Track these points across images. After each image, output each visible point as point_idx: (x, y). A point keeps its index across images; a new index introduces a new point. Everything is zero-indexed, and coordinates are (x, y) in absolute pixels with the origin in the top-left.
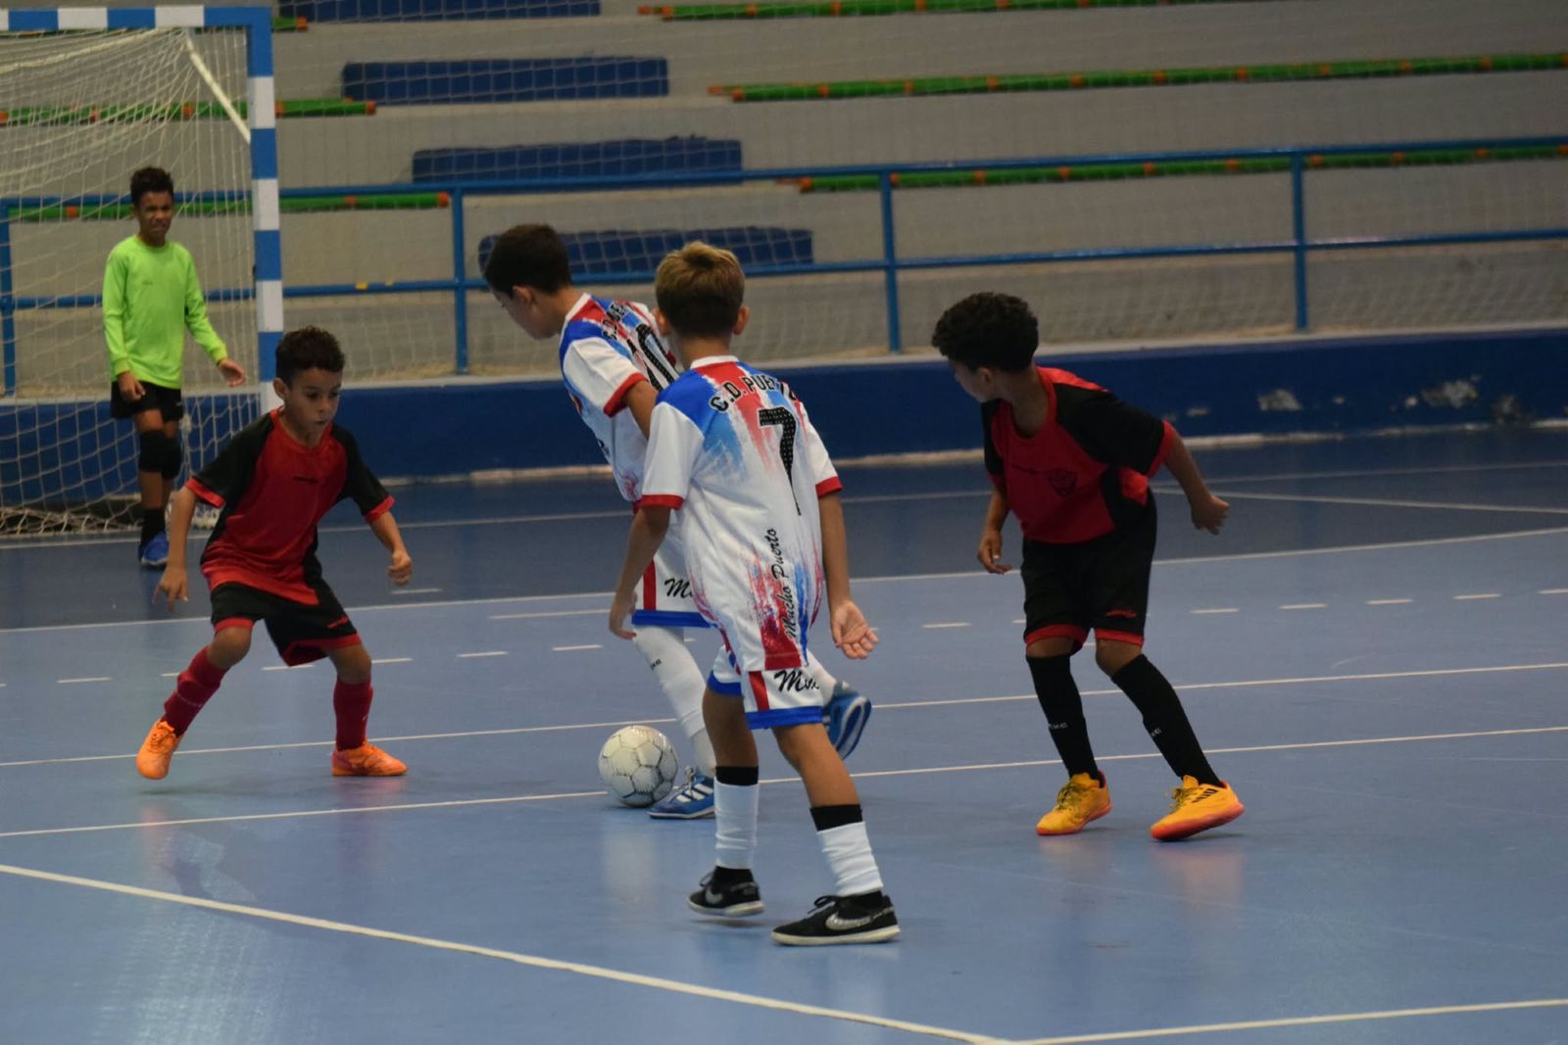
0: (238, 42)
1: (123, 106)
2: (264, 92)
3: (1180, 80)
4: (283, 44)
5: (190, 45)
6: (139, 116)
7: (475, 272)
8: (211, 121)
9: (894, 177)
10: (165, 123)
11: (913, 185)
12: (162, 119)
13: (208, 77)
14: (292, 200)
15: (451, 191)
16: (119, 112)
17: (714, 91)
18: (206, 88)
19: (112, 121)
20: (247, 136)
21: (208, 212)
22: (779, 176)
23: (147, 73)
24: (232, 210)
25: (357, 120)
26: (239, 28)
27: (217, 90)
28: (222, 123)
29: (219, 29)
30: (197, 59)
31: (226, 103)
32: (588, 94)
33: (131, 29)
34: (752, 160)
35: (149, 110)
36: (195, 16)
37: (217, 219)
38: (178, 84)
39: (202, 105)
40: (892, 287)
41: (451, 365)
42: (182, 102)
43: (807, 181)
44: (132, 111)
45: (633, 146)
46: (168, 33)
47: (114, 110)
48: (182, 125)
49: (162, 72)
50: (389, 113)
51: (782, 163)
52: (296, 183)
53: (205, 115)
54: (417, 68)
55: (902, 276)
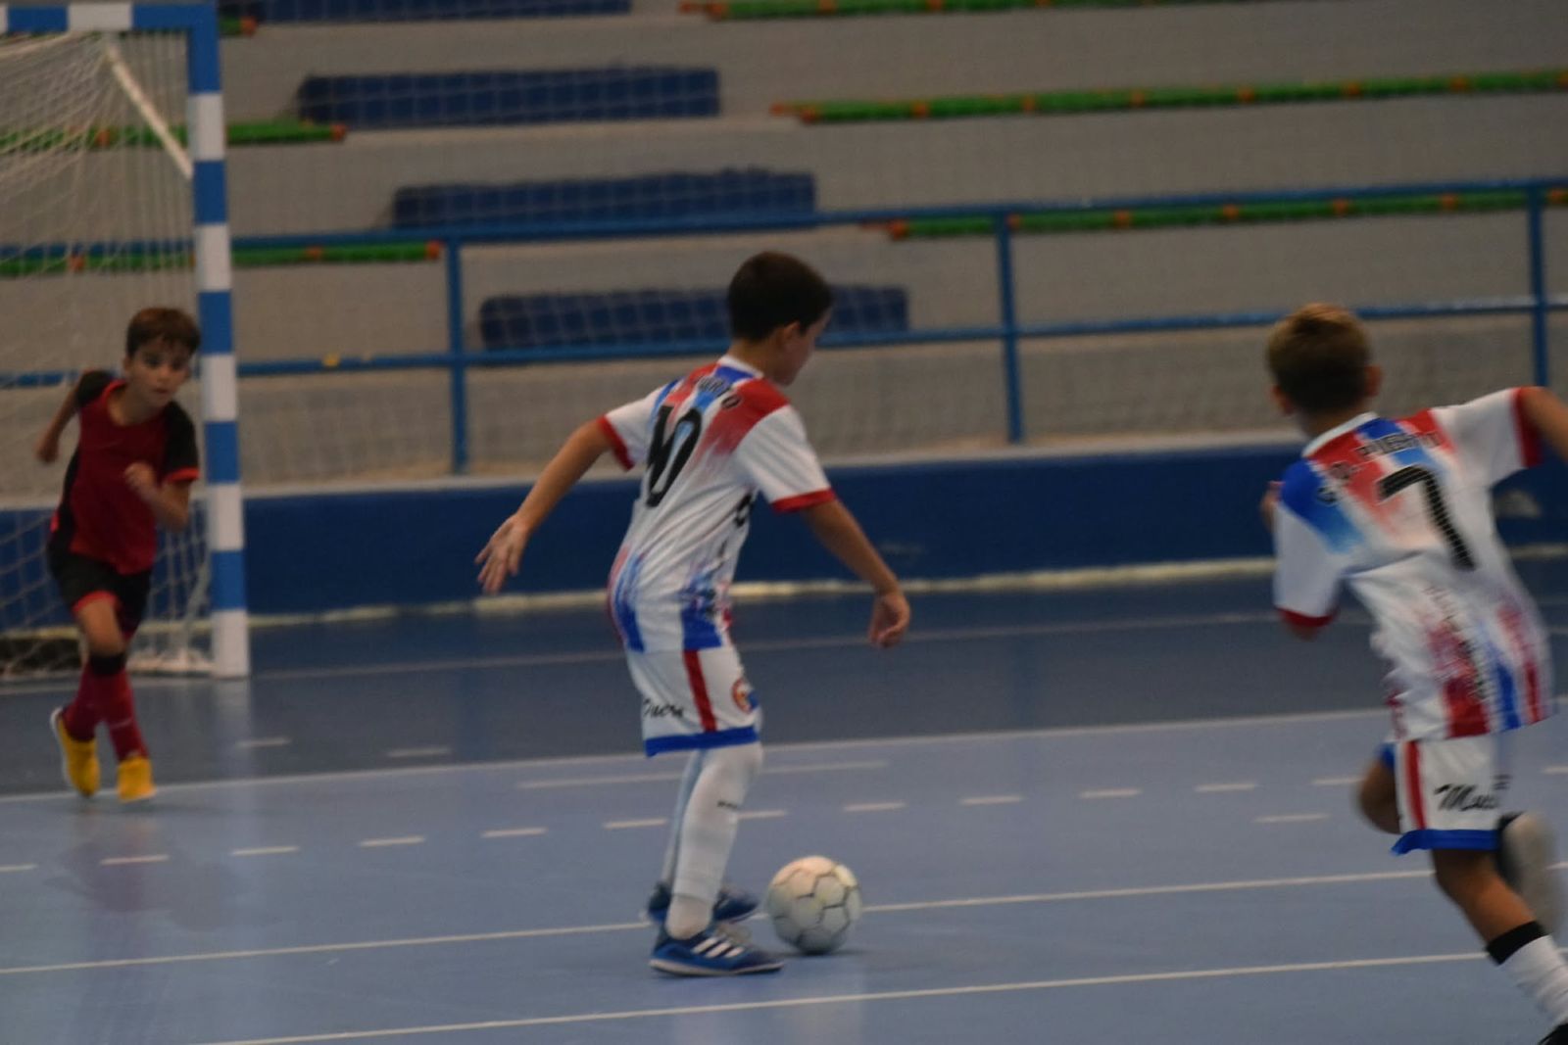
0: (173, 51)
1: (28, 131)
2: (209, 114)
3: (1382, 93)
4: (232, 51)
5: (113, 52)
6: (47, 145)
7: (475, 344)
8: (140, 152)
9: (1015, 220)
10: (80, 154)
11: (1036, 229)
12: (76, 149)
13: (136, 94)
14: (247, 251)
15: (445, 240)
16: (20, 141)
17: (778, 110)
18: (133, 109)
19: (12, 151)
20: (187, 169)
21: (137, 267)
22: (865, 220)
23: (57, 89)
24: (169, 265)
25: (323, 150)
26: (177, 32)
27: (148, 111)
28: (154, 153)
29: (151, 32)
30: (122, 74)
31: (160, 127)
32: (620, 114)
33: (38, 32)
34: (829, 199)
35: (60, 137)
36: (121, 17)
37: (148, 276)
38: (97, 103)
39: (129, 130)
40: (1011, 362)
41: (445, 462)
42: (103, 127)
43: (900, 226)
44: (37, 139)
45: (678, 182)
46: (83, 39)
47: (14, 137)
48: (104, 156)
49: (78, 89)
50: (363, 141)
51: (868, 202)
52: (248, 231)
53: (132, 142)
54: (399, 82)
55: (1026, 348)
